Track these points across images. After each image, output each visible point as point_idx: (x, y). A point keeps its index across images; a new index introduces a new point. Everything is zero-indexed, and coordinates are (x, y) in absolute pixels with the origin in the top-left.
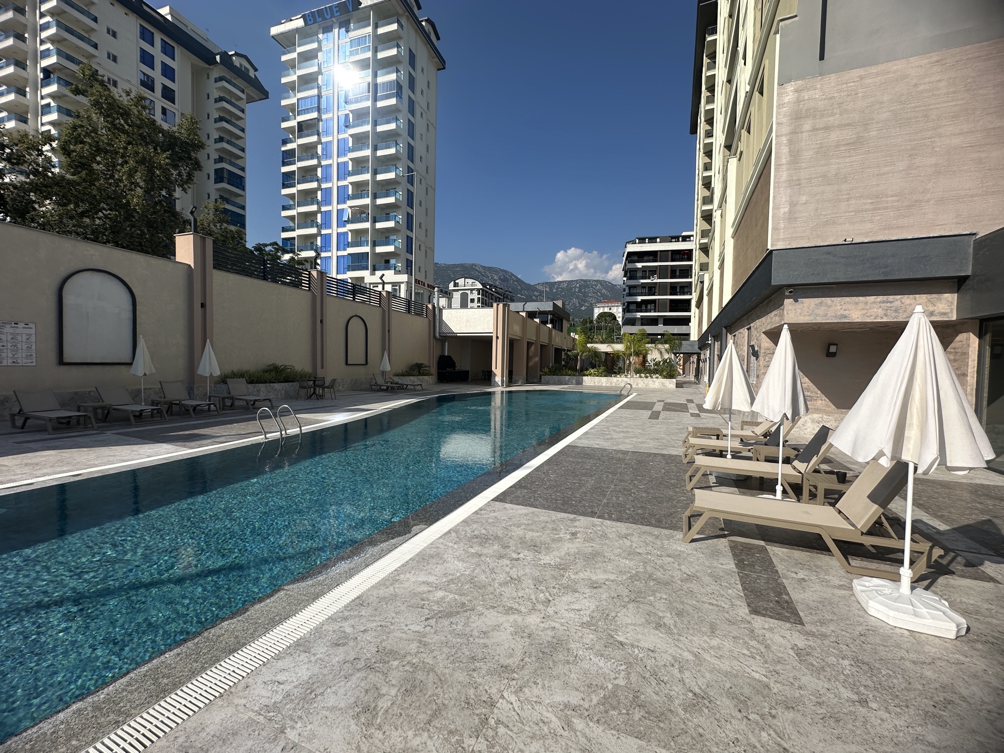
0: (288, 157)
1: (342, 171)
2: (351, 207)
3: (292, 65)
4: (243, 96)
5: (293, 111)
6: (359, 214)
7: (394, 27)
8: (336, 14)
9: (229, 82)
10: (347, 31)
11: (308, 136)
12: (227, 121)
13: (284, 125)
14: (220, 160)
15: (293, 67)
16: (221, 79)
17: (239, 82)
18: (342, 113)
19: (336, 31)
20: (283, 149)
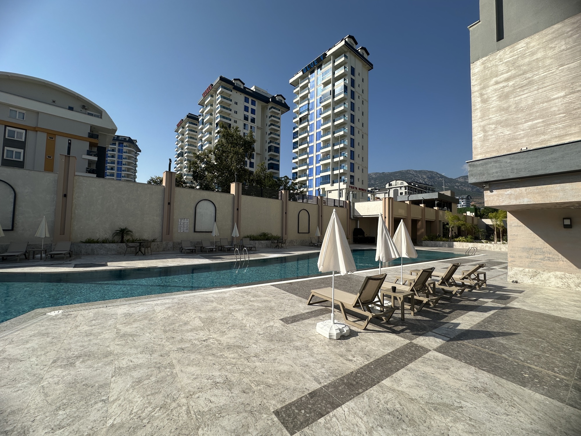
0: (296, 135)
1: (318, 136)
2: (322, 153)
3: (298, 93)
4: (280, 112)
5: (298, 113)
6: (326, 156)
7: (343, 59)
8: (316, 64)
9: (274, 108)
10: (321, 70)
11: (304, 123)
12: (273, 125)
13: (294, 121)
14: (271, 142)
15: (298, 94)
16: (272, 108)
17: (278, 107)
18: (318, 108)
19: (316, 71)
20: (294, 132)
